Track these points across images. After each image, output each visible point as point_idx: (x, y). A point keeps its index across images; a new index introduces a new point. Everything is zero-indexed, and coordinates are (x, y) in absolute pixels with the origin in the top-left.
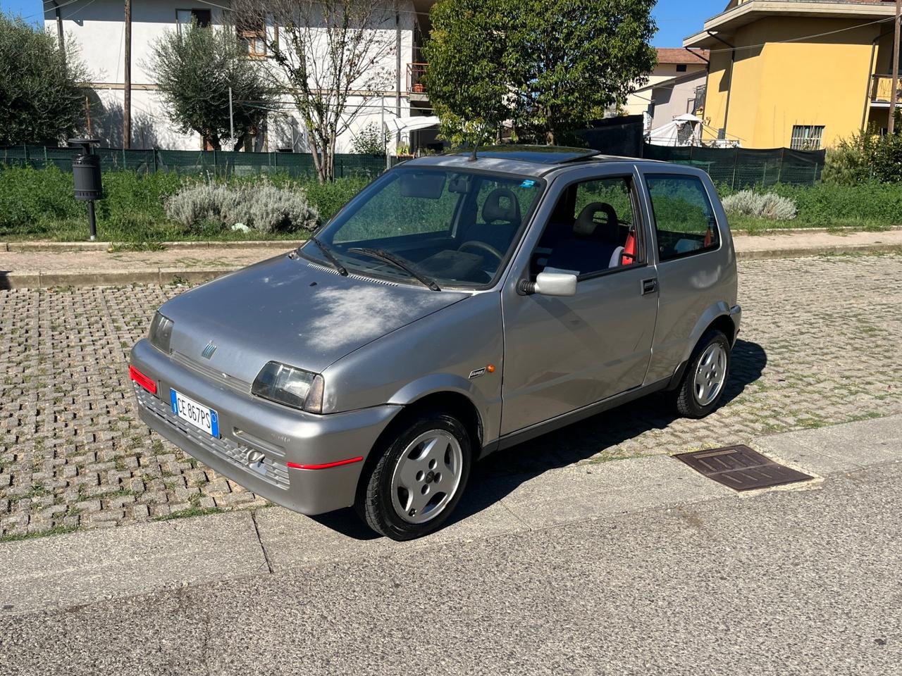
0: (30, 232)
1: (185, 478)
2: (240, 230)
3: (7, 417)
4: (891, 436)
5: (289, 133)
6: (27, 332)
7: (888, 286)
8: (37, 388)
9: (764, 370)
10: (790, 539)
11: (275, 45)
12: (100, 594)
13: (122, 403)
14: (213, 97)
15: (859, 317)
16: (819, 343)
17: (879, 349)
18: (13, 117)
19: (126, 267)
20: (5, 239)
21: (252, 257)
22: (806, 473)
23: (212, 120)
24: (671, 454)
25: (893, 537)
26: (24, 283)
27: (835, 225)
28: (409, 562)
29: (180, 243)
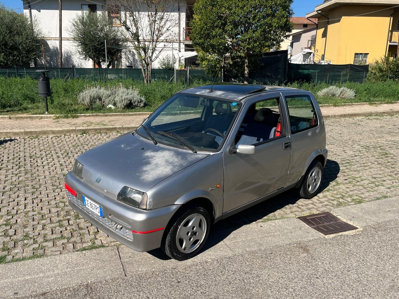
0: (19, 110)
1: (88, 230)
2: (110, 108)
3: (12, 202)
4: (393, 207)
5: (131, 59)
6: (19, 159)
7: (395, 131)
8: (25, 187)
9: (339, 175)
10: (347, 258)
11: (125, 23)
12: (54, 287)
13: (61, 194)
14: (98, 44)
15: (381, 147)
16: (363, 161)
17: (389, 164)
18: (10, 53)
19: (61, 127)
20: (9, 114)
21: (116, 121)
22: (355, 226)
23: (97, 54)
24: (297, 217)
25: (391, 258)
26: (17, 135)
27: (373, 101)
28: (184, 271)
29: (84, 114)
